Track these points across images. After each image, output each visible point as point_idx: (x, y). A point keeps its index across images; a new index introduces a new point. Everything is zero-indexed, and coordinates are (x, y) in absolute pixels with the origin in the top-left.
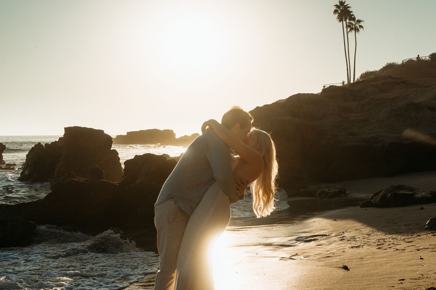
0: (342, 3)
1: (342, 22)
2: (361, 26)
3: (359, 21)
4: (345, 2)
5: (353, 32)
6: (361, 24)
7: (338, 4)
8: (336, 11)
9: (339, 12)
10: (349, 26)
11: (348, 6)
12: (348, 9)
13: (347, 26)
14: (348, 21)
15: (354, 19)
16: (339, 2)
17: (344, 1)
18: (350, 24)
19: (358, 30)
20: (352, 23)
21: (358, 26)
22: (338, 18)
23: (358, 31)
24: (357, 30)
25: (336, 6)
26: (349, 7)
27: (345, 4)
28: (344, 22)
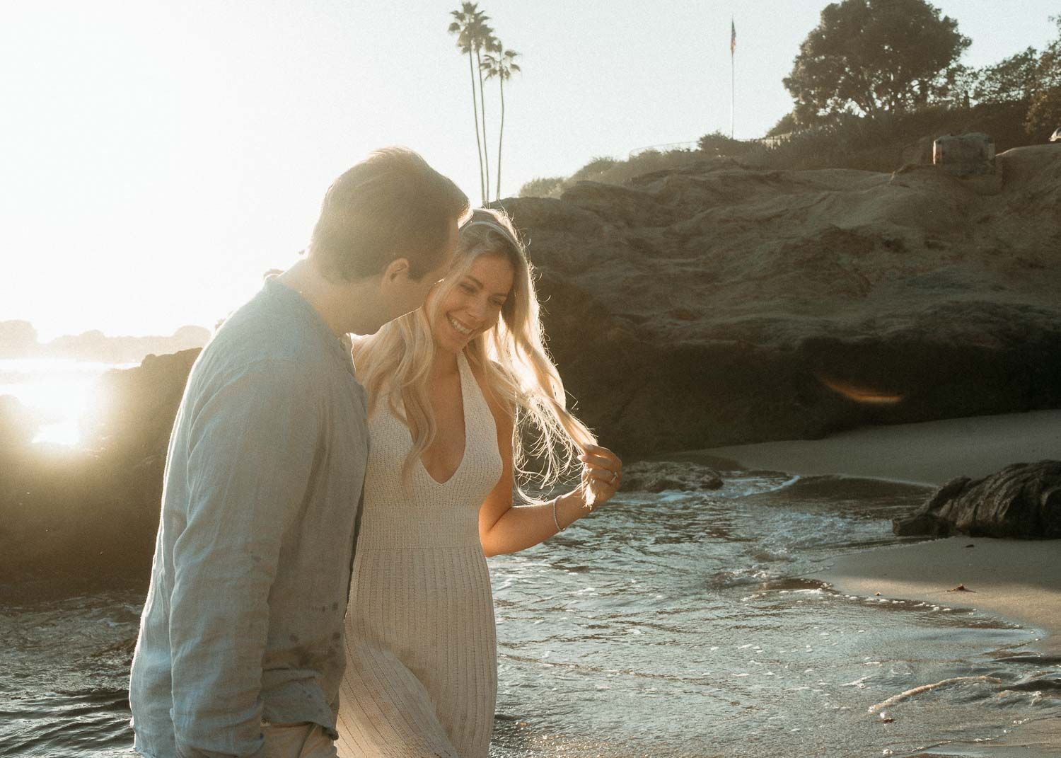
0: (469, 8)
1: (468, 54)
2: (515, 67)
3: (510, 54)
4: (475, 6)
5: (497, 77)
6: (516, 61)
7: (461, 10)
8: (454, 27)
9: (462, 28)
10: (488, 66)
11: (484, 14)
12: (485, 22)
13: (480, 65)
14: (483, 51)
15: (499, 48)
16: (463, 5)
17: (473, 3)
18: (487, 62)
19: (508, 74)
20: (492, 59)
21: (509, 66)
22: (460, 45)
23: (507, 78)
24: (504, 74)
25: (456, 13)
26: (486, 18)
27: (477, 11)
28: (474, 55)
